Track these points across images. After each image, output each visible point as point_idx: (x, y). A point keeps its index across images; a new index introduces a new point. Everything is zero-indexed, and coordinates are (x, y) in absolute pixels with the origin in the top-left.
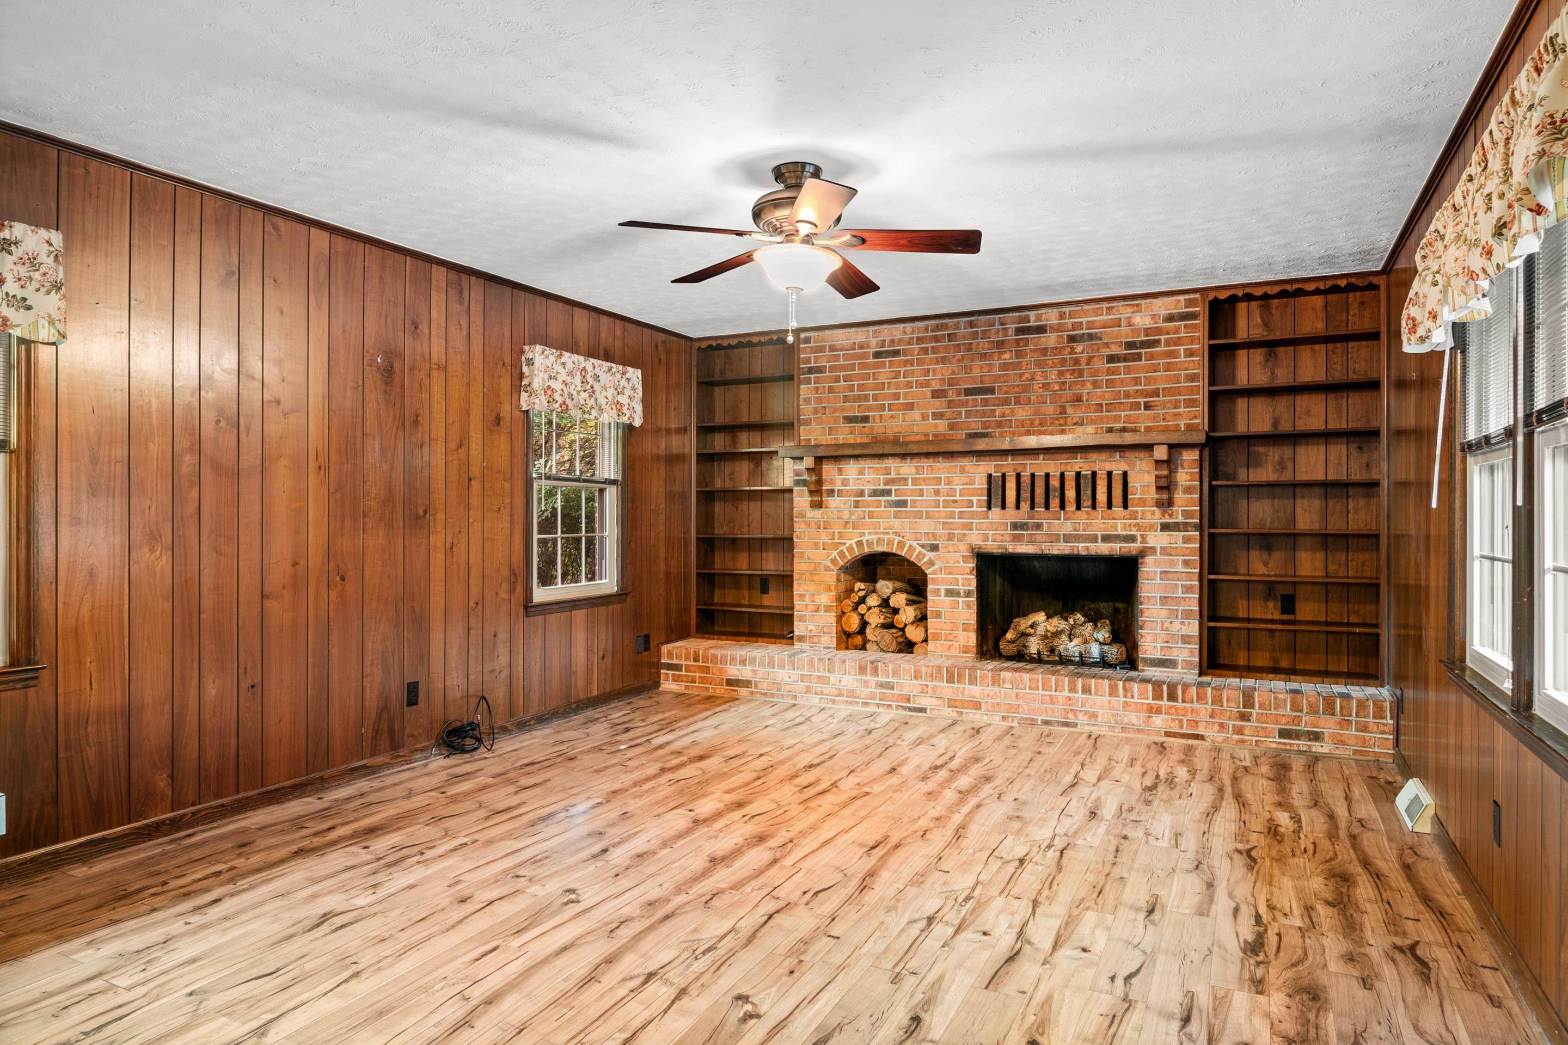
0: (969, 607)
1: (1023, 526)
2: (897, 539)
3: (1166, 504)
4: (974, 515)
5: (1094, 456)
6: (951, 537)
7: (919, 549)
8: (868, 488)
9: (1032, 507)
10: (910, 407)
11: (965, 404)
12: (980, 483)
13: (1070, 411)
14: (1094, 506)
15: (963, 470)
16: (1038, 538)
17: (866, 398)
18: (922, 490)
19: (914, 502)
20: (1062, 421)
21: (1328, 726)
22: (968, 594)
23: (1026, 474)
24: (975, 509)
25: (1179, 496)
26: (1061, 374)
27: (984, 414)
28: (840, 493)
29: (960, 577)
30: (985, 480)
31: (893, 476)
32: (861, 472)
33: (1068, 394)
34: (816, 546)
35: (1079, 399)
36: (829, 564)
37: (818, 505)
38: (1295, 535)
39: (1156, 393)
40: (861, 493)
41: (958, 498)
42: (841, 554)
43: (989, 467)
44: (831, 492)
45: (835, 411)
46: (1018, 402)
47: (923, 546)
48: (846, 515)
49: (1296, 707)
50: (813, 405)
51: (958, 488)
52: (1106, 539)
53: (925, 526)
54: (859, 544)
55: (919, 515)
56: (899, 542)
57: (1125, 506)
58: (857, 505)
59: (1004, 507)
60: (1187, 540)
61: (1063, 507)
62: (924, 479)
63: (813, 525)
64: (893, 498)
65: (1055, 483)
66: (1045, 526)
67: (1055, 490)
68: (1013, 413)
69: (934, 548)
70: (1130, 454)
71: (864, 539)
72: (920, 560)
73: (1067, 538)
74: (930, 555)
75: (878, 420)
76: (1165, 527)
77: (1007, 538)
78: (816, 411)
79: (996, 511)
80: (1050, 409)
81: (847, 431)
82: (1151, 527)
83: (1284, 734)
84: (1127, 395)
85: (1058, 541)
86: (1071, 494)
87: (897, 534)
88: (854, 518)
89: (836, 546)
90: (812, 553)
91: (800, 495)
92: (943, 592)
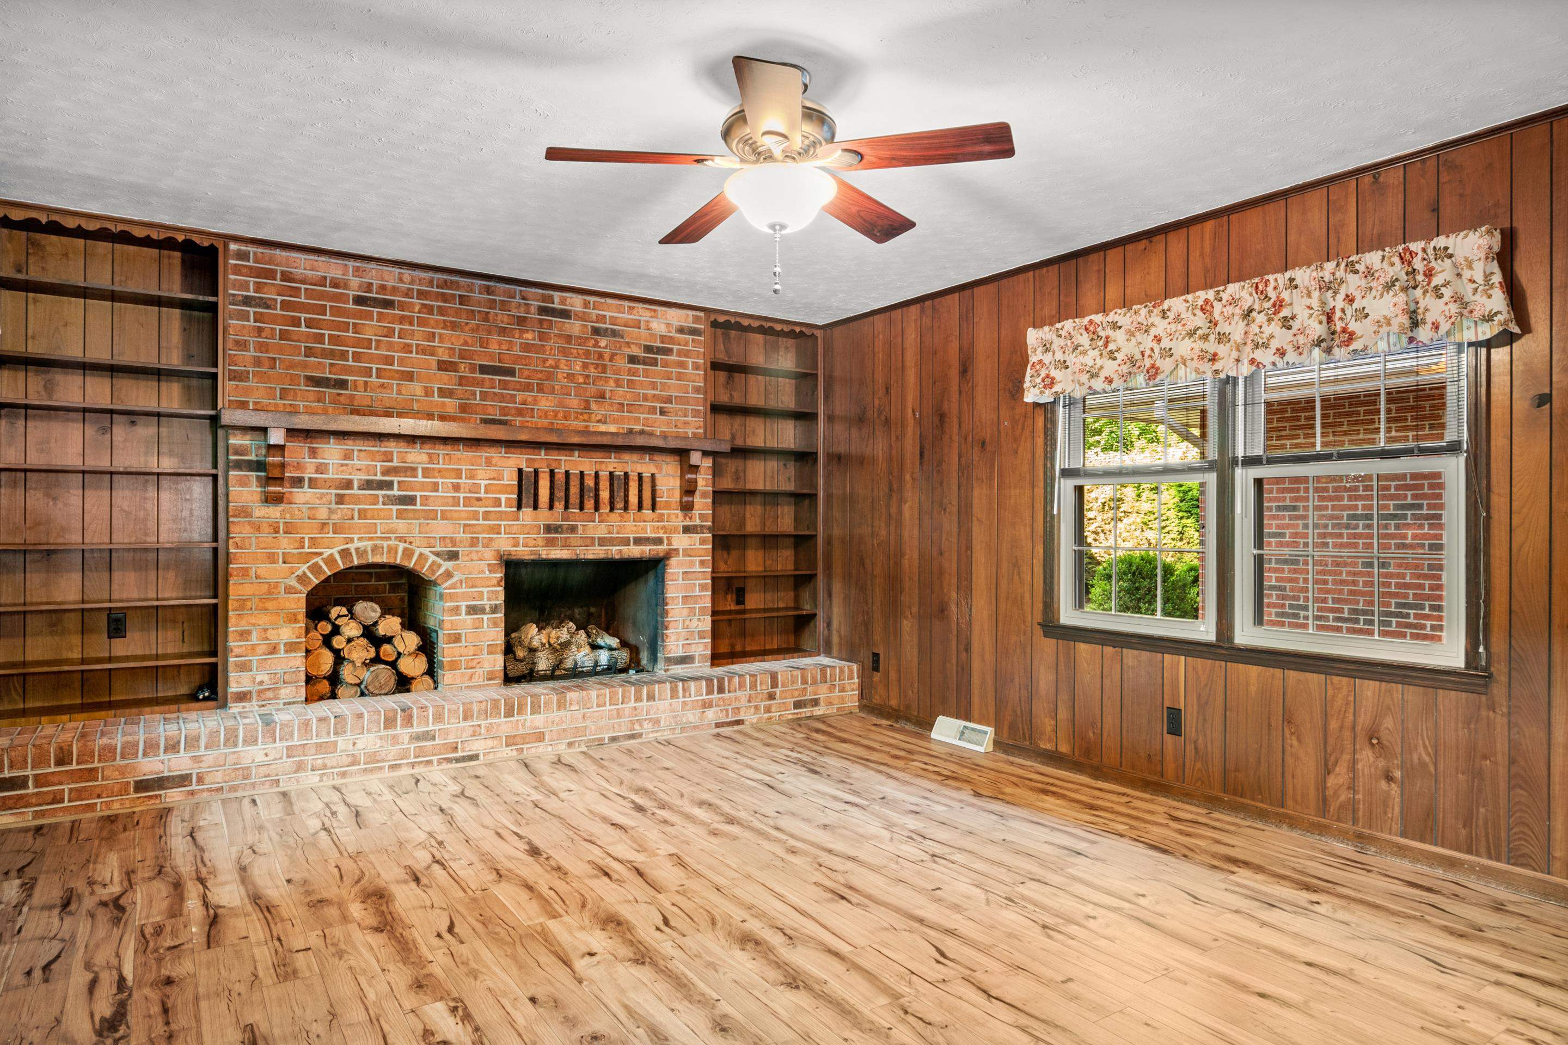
0: (496, 625)
1: (557, 529)
2: (402, 546)
3: (687, 507)
4: (500, 515)
5: (627, 457)
6: (474, 542)
7: (432, 558)
8: (357, 478)
9: (566, 507)
10: (409, 377)
11: (481, 383)
12: (510, 479)
13: (594, 406)
14: (626, 508)
15: (489, 462)
16: (573, 542)
17: (344, 356)
18: (436, 484)
19: (426, 498)
20: (586, 417)
21: (823, 692)
22: (494, 609)
23: (560, 471)
24: (503, 508)
25: (697, 499)
26: (585, 366)
27: (502, 398)
28: (313, 483)
29: (485, 590)
30: (515, 476)
31: (395, 463)
32: (348, 456)
33: (592, 389)
34: (272, 558)
35: (602, 396)
36: (293, 582)
37: (272, 499)
38: (745, 536)
39: (669, 400)
40: (348, 484)
41: (482, 495)
42: (315, 569)
43: (520, 460)
44: (298, 482)
45: (292, 365)
46: (541, 390)
47: (437, 554)
48: (323, 514)
49: (804, 682)
50: (253, 353)
51: (483, 483)
52: (638, 541)
53: (441, 528)
54: (345, 553)
55: (432, 515)
56: (405, 550)
57: (654, 508)
58: (340, 500)
59: (536, 507)
60: (703, 542)
61: (597, 508)
62: (440, 471)
63: (265, 528)
64: (396, 492)
65: (590, 482)
66: (580, 529)
67: (589, 491)
68: (535, 401)
69: (453, 556)
70: (658, 457)
71: (352, 547)
72: (434, 572)
73: (603, 542)
74: (447, 565)
75: (361, 387)
76: (687, 530)
77: (540, 542)
78: (257, 362)
79: (527, 512)
80: (574, 402)
81: (312, 397)
82: (675, 530)
83: (798, 705)
84: (645, 398)
85: (593, 545)
86: (605, 495)
87: (401, 539)
88: (335, 518)
89: (306, 558)
90: (264, 568)
91: (243, 483)
92: (463, 609)
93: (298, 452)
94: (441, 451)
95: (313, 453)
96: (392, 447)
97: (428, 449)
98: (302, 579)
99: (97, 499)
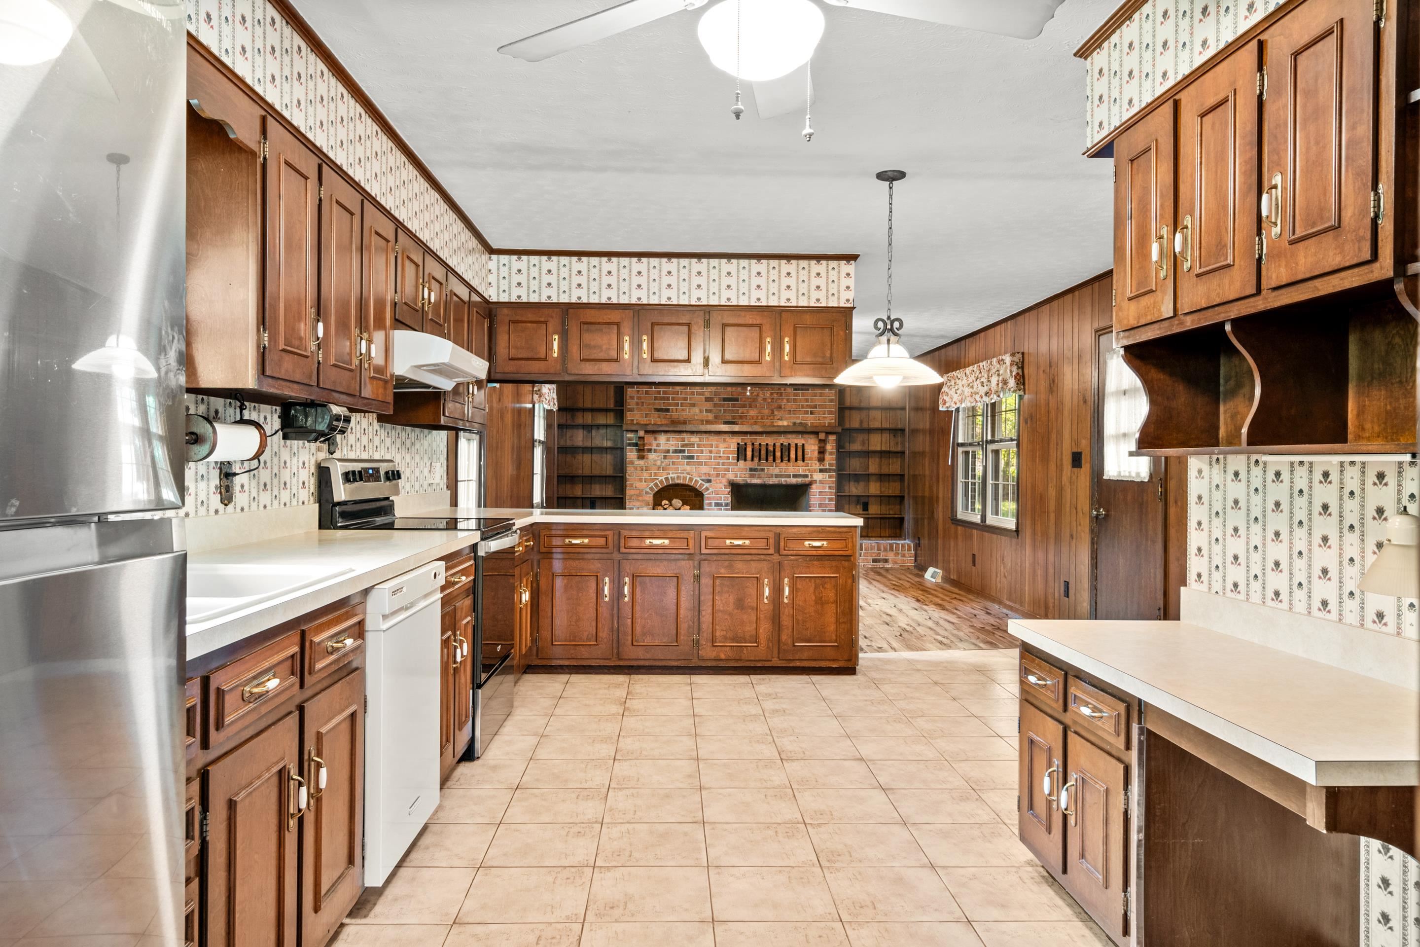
1: (755, 470)
2: (688, 476)
3: (821, 460)
4: (730, 464)
5: (789, 436)
6: (718, 475)
7: (701, 482)
8: (672, 448)
9: (760, 460)
10: (693, 405)
11: (723, 406)
12: (734, 447)
13: (776, 413)
14: (789, 460)
15: (724, 441)
16: (763, 476)
17: (668, 399)
18: (702, 450)
19: (698, 457)
20: (772, 417)
21: (891, 556)
22: (727, 505)
23: (757, 444)
24: (731, 461)
25: (827, 456)
26: (772, 394)
27: (733, 411)
28: (655, 451)
29: (723, 495)
30: (736, 446)
31: (686, 442)
32: (668, 440)
33: (775, 404)
34: (641, 480)
35: (780, 407)
36: (648, 490)
37: (641, 457)
38: (868, 475)
39: (815, 407)
40: (668, 451)
41: (722, 455)
42: (656, 485)
43: (738, 439)
44: (650, 451)
45: (649, 404)
46: (750, 407)
47: (703, 480)
48: (659, 463)
49: (879, 549)
50: (636, 400)
51: (722, 450)
52: (795, 476)
53: (704, 469)
54: (667, 479)
55: (700, 464)
56: (690, 478)
57: (803, 460)
58: (665, 457)
59: (745, 460)
60: (830, 477)
61: (774, 460)
62: (704, 445)
63: (638, 469)
64: (686, 454)
65: (771, 448)
66: (766, 470)
67: (771, 452)
68: (748, 412)
69: (709, 481)
70: (806, 436)
71: (669, 476)
72: (701, 488)
73: (777, 476)
74: (707, 485)
75: (674, 410)
76: (821, 471)
77: (747, 476)
78: (637, 404)
79: (741, 462)
80: (766, 411)
81: (656, 416)
82: (815, 471)
83: (874, 561)
84: (803, 407)
85: (772, 477)
86: (778, 454)
87: (688, 474)
88: (663, 465)
89: (652, 480)
90: (638, 484)
91: (631, 451)
92: (713, 504)
93: (649, 438)
94: (704, 436)
95: (656, 439)
96: (685, 435)
97: (699, 436)
98: (651, 489)
99: (587, 458)
